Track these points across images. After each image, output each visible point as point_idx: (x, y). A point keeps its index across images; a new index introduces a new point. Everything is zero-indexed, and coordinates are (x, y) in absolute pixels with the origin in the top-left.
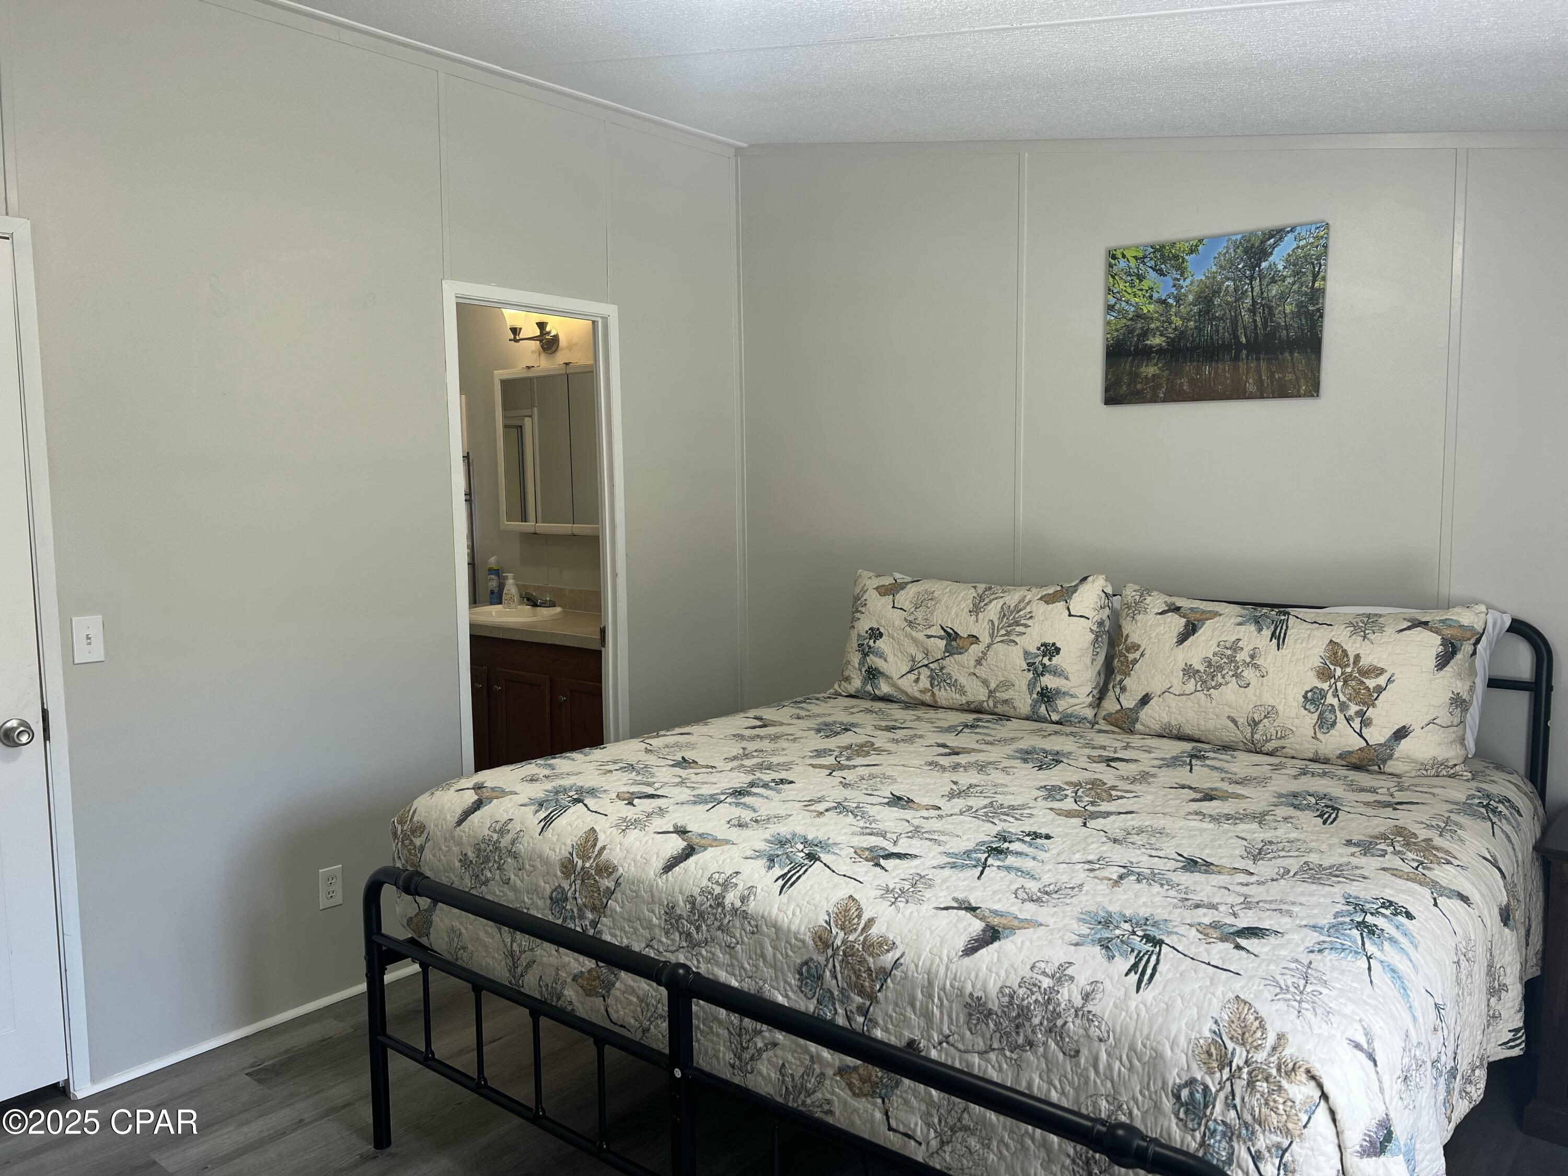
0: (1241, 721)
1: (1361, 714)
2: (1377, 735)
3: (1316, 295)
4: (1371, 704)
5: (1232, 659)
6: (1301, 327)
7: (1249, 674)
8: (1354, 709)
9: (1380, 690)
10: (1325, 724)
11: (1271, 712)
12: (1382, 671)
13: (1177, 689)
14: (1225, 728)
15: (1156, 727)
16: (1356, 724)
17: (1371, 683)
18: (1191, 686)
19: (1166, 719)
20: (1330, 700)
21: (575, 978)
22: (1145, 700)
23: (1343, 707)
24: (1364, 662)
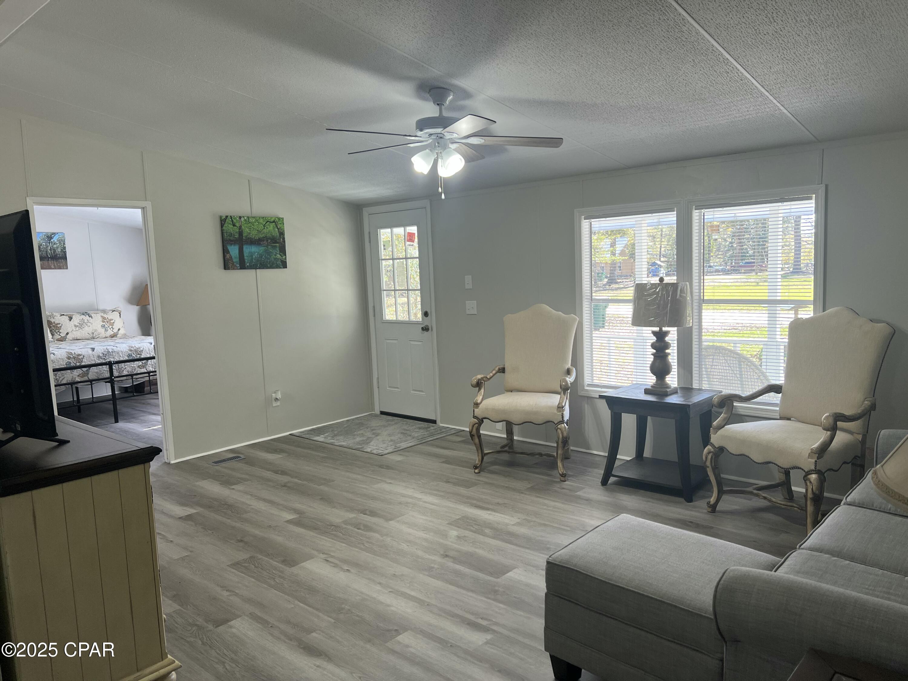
0: (90, 333)
1: (112, 327)
2: (115, 331)
3: (65, 248)
4: (113, 325)
5: (84, 322)
6: (62, 254)
7: (89, 324)
8: (111, 327)
9: (114, 323)
10: (106, 330)
11: (96, 330)
12: (113, 320)
13: (74, 330)
14: (87, 336)
15: (71, 339)
16: (112, 329)
17: (112, 322)
18: (77, 329)
19: (73, 336)
20: (106, 326)
21: (78, 376)
22: (67, 334)
23: (109, 327)
24: (109, 318)
